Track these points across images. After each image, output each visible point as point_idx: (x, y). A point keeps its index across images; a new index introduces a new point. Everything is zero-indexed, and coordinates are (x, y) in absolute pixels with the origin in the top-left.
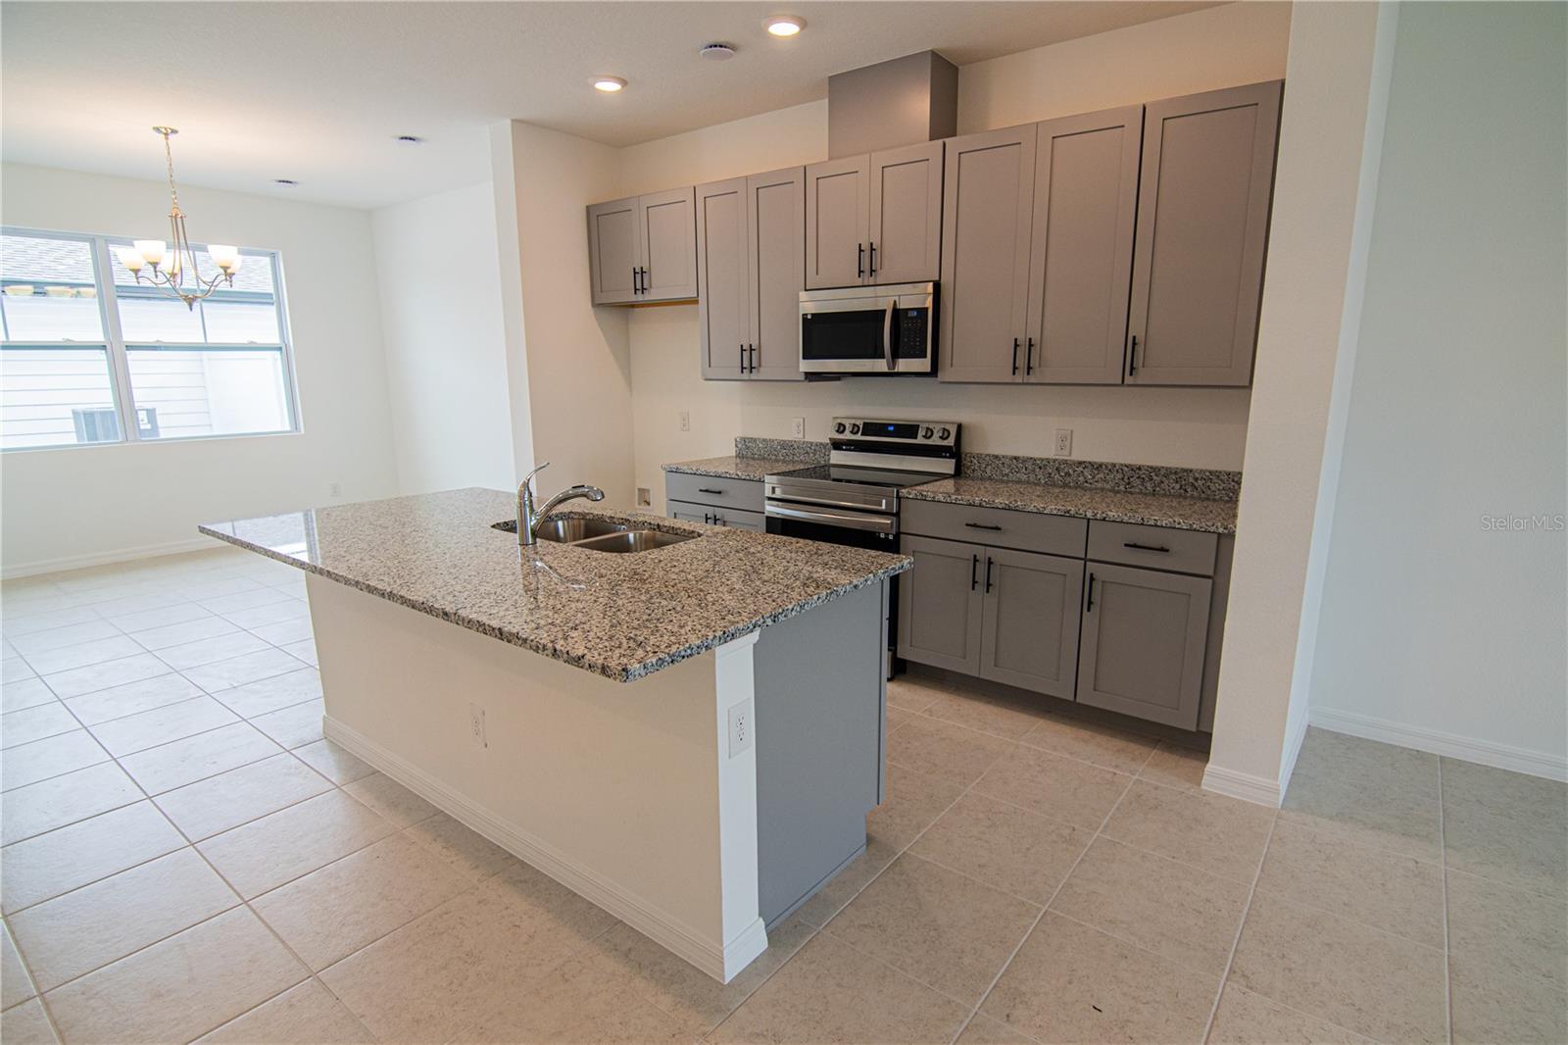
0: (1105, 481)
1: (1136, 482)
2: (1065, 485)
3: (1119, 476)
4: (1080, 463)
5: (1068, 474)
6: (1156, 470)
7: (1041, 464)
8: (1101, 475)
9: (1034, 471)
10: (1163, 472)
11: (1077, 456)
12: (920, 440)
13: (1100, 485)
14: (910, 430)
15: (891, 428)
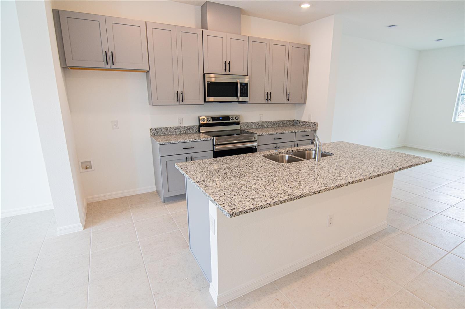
0: (270, 125)
1: (275, 124)
2: (263, 128)
3: (272, 124)
4: (265, 122)
5: (263, 125)
6: (279, 121)
7: (257, 123)
8: (269, 124)
9: (256, 125)
10: (280, 121)
11: (264, 120)
12: (231, 121)
13: (269, 126)
14: (227, 118)
15: (221, 118)
